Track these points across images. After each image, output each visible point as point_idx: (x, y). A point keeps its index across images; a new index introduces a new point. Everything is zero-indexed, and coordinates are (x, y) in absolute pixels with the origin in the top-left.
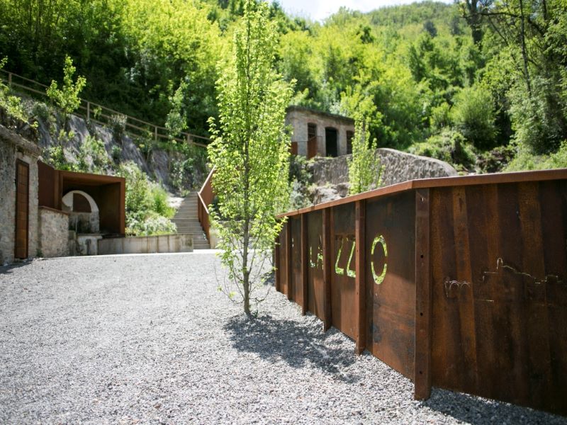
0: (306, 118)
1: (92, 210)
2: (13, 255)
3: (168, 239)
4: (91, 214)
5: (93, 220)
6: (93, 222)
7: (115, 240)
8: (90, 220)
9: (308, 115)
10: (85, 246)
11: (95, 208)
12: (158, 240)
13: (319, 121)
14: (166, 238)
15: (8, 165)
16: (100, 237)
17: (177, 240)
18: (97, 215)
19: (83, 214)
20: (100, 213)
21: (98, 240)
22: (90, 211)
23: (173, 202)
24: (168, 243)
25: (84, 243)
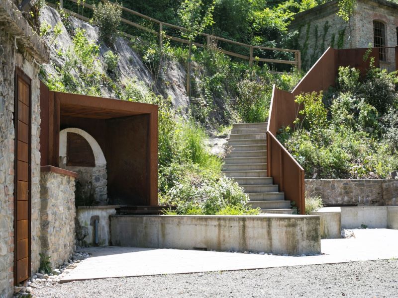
0: (371, 12)
1: (96, 162)
2: (12, 280)
3: (269, 226)
4: (94, 169)
5: (97, 179)
6: (98, 184)
7: (145, 218)
8: (94, 181)
9: (373, 8)
10: (90, 229)
11: (100, 159)
12: (244, 226)
13: (388, 17)
14: (265, 224)
15: (5, 80)
16: (113, 211)
17: (290, 229)
18: (104, 172)
19: (82, 169)
20: (109, 166)
21: (110, 217)
22: (93, 165)
23: (210, 146)
24: (269, 233)
25: (89, 223)
